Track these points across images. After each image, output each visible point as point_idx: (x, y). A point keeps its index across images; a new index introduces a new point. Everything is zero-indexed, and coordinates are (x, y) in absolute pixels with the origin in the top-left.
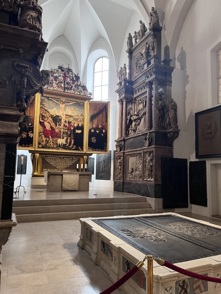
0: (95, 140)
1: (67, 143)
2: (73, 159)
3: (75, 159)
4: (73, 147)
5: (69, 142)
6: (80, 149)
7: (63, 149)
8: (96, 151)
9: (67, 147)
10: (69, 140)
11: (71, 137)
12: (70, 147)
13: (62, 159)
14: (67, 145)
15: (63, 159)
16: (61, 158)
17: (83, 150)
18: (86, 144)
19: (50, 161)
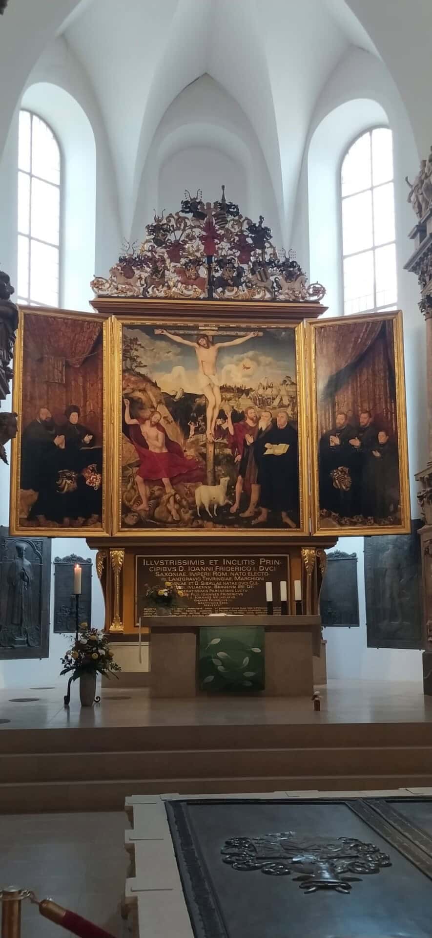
0: (348, 480)
1: (233, 499)
2: (257, 565)
3: (268, 562)
4: (258, 513)
5: (241, 494)
6: (288, 521)
7: (219, 523)
8: (354, 524)
9: (232, 515)
10: (238, 488)
11: (247, 476)
12: (247, 514)
13: (214, 566)
14: (234, 509)
15: (220, 564)
16: (211, 562)
17: (298, 526)
18: (309, 497)
19: (167, 577)
